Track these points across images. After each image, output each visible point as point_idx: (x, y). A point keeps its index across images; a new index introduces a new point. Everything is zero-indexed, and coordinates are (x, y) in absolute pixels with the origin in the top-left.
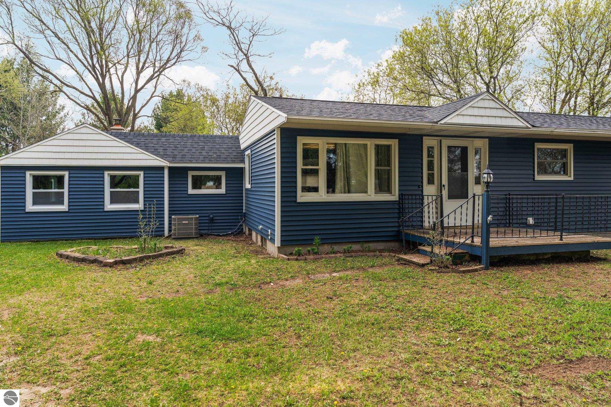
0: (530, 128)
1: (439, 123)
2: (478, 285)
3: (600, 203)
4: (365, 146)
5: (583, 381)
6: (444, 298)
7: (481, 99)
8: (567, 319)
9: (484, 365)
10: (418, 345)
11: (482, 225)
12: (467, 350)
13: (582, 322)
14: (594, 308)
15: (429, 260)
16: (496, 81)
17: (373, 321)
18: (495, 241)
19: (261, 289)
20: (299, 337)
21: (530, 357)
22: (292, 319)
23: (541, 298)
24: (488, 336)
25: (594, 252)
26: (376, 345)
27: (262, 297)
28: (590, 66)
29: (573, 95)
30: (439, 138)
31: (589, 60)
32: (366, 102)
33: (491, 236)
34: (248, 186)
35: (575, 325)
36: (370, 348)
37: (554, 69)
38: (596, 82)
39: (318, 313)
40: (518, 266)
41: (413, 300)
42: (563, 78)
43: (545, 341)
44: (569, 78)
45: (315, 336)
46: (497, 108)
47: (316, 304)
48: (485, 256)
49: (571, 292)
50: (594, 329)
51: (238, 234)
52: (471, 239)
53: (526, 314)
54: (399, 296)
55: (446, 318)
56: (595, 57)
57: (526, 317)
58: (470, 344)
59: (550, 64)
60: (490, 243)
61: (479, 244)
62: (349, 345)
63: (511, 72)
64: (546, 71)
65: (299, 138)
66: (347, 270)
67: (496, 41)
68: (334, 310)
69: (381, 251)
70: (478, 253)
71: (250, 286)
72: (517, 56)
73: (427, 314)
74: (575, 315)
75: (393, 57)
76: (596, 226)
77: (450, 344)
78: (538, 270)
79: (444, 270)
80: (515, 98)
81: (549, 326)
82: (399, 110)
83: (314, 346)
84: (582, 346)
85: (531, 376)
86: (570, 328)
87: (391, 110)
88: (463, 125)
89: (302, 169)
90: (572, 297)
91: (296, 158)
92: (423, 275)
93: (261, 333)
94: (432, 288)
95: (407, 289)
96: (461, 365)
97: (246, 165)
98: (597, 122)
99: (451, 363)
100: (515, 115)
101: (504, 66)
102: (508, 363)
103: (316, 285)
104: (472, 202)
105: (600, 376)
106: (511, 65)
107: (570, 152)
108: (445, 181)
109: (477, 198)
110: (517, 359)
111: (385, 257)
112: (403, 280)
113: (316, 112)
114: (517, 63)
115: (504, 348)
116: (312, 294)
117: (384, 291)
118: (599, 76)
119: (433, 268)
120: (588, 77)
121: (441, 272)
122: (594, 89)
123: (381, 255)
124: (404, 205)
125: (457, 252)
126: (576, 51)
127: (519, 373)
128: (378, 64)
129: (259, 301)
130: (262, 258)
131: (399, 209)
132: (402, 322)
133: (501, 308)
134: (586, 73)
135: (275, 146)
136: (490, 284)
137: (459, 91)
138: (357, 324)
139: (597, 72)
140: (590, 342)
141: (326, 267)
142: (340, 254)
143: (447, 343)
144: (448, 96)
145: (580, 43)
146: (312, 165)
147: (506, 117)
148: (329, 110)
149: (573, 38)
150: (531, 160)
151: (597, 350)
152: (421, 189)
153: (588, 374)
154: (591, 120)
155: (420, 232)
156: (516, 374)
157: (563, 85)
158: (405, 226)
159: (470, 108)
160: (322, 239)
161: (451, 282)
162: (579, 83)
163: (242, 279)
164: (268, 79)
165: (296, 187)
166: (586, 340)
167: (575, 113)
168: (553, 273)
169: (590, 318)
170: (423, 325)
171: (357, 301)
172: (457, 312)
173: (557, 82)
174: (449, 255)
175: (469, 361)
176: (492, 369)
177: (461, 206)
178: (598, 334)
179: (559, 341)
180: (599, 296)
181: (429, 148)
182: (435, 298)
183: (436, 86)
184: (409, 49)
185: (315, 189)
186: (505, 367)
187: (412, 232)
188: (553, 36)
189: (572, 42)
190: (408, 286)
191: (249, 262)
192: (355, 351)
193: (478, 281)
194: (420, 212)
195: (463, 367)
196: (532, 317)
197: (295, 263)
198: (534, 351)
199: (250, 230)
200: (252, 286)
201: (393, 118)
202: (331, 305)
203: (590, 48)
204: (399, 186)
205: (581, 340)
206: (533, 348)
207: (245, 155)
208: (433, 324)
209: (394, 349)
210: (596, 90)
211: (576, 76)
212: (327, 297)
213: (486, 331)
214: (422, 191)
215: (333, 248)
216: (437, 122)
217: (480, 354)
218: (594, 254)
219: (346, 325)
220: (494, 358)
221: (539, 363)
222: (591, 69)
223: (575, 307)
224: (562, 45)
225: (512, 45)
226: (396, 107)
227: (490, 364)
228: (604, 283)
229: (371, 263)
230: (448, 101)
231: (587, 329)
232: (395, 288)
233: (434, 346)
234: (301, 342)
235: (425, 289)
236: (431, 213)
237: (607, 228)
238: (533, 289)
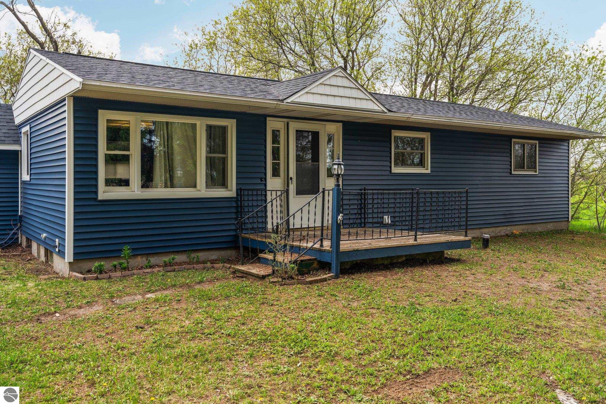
0: (386, 113)
1: (285, 101)
2: (325, 297)
3: (454, 199)
4: (194, 126)
5: (429, 396)
6: (286, 316)
7: (334, 75)
8: (417, 329)
9: (326, 392)
10: (250, 377)
11: (332, 226)
12: (309, 376)
13: (431, 331)
14: (444, 314)
15: (271, 271)
16: (355, 56)
17: (196, 353)
18: (346, 245)
19: (41, 323)
20: (92, 384)
21: (376, 376)
22: (84, 361)
23: (392, 307)
24: (333, 356)
25: (449, 253)
26: (198, 383)
27: (41, 334)
28: (450, 47)
29: (434, 78)
30: (286, 120)
31: (450, 40)
32: (199, 70)
33: (342, 238)
34: (26, 177)
35: (424, 335)
36: (189, 387)
37: (415, 48)
38: (456, 65)
39: (123, 348)
40: (371, 272)
41: (248, 322)
42: (424, 58)
43: (393, 356)
44: (431, 58)
45: (115, 381)
46: (351, 88)
47: (120, 338)
48: (335, 262)
49: (423, 297)
50: (443, 337)
51: (10, 246)
52: (319, 243)
53: (375, 327)
54: (231, 317)
55: (286, 340)
56: (456, 37)
57: (375, 330)
58: (312, 369)
59: (410, 41)
60: (341, 246)
61: (328, 248)
62: (162, 387)
63: (371, 46)
64: (407, 49)
65: (100, 112)
66: (166, 289)
67: (355, 9)
68: (144, 344)
69: (213, 262)
70: (328, 260)
71: (22, 320)
72: (377, 29)
73: (264, 337)
74: (425, 323)
75: (234, 15)
76: (450, 224)
77: (289, 372)
78: (392, 275)
79: (288, 281)
80: (374, 77)
81: (398, 339)
82: (239, 83)
83: (114, 394)
84: (429, 358)
85: (376, 398)
86: (420, 339)
87: (229, 82)
88: (313, 106)
89: (106, 154)
90: (423, 303)
91: (96, 139)
92: (263, 289)
93: (35, 386)
94: (272, 305)
95: (242, 308)
96: (300, 395)
97: (24, 148)
98: (455, 109)
99: (289, 394)
100: (370, 97)
101: (364, 38)
102: (352, 386)
103: (122, 312)
104: (322, 198)
105: (445, 388)
106: (371, 38)
107: (428, 141)
108: (292, 173)
109: (326, 193)
110: (362, 380)
111: (217, 269)
112: (238, 297)
113: (125, 79)
114: (378, 36)
115: (349, 369)
116: (116, 324)
117: (213, 313)
118: (459, 59)
119: (275, 280)
120: (449, 59)
121: (285, 284)
122: (454, 73)
123: (213, 267)
124: (243, 202)
125: (304, 258)
126: (437, 29)
127: (364, 396)
128: (216, 22)
129: (36, 340)
130: (45, 279)
131: (237, 207)
132: (233, 350)
133: (349, 322)
134: (447, 54)
135: (66, 122)
136: (339, 295)
137: (313, 64)
138: (175, 358)
139: (457, 55)
140: (438, 352)
141: (137, 286)
142: (158, 269)
143: (286, 370)
144: (300, 69)
145: (441, 20)
146: (120, 150)
147: (361, 99)
148: (145, 76)
149: (434, 14)
150: (388, 149)
151: (444, 361)
152: (264, 182)
153: (433, 388)
154: (449, 107)
155: (262, 236)
156: (360, 398)
157: (425, 66)
158: (245, 229)
159: (321, 86)
160: (133, 249)
161: (296, 296)
162: (439, 66)
163: (11, 310)
164: (61, 26)
165: (96, 179)
166: (434, 351)
167: (435, 99)
168: (407, 277)
169: (439, 325)
170: (258, 352)
171: (177, 329)
172: (299, 332)
173: (418, 62)
174: (294, 263)
175: (309, 389)
176: (335, 395)
177: (309, 203)
178: (446, 343)
179: (407, 354)
180: (450, 301)
181: (274, 132)
182: (275, 317)
183: (286, 56)
184: (254, 6)
185: (125, 183)
186: (348, 391)
187: (252, 237)
188: (414, 9)
189: (433, 18)
190: (243, 304)
191: (24, 285)
192: (170, 394)
193: (326, 292)
194: (262, 211)
195: (303, 397)
196: (382, 330)
197: (94, 284)
198: (381, 368)
199: (29, 241)
200: (26, 320)
201: (229, 93)
202: (142, 336)
203: (451, 27)
204: (237, 178)
205: (429, 352)
206: (380, 365)
207: (21, 132)
208: (271, 349)
209: (220, 385)
210: (457, 74)
211: (437, 56)
212: (137, 327)
213: (331, 351)
214: (265, 185)
215: (149, 261)
216: (282, 101)
217: (322, 380)
218: (448, 255)
219: (160, 361)
220: (337, 382)
221: (385, 382)
222: (451, 51)
223: (426, 315)
224: (423, 20)
225: (372, 15)
226: (236, 78)
227: (333, 389)
228: (455, 286)
229: (199, 278)
230: (300, 75)
231: (436, 338)
232: (228, 308)
233: (270, 376)
234: (96, 391)
235: (263, 307)
236: (275, 212)
237: (460, 225)
238: (384, 298)
